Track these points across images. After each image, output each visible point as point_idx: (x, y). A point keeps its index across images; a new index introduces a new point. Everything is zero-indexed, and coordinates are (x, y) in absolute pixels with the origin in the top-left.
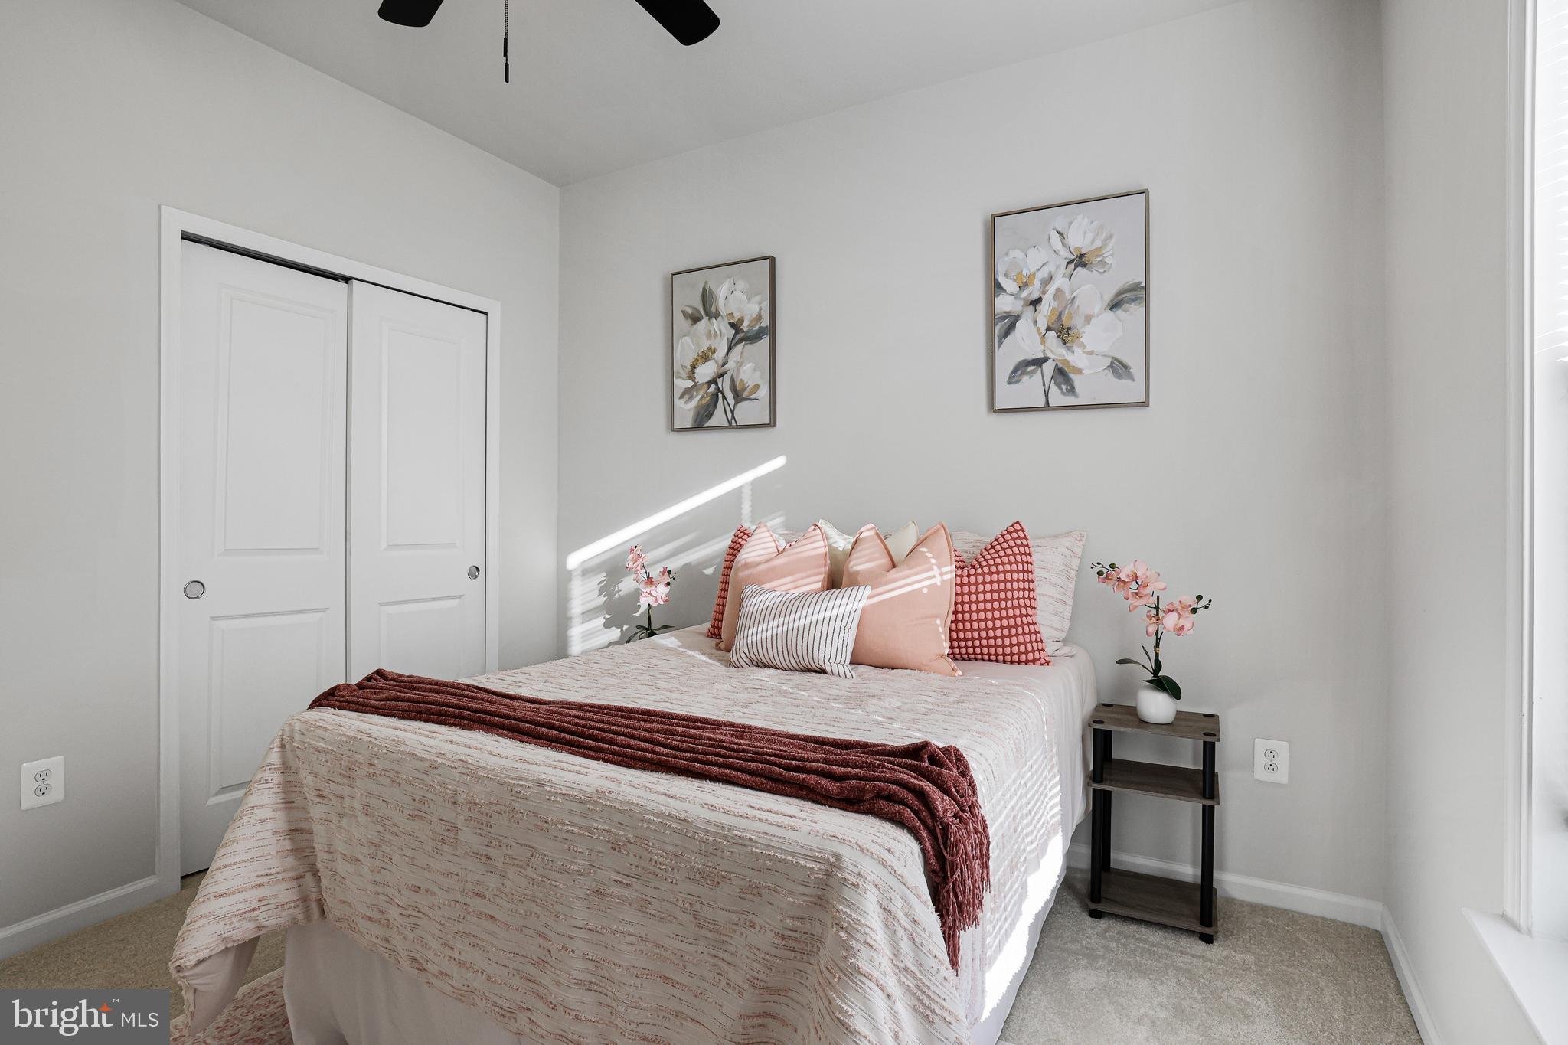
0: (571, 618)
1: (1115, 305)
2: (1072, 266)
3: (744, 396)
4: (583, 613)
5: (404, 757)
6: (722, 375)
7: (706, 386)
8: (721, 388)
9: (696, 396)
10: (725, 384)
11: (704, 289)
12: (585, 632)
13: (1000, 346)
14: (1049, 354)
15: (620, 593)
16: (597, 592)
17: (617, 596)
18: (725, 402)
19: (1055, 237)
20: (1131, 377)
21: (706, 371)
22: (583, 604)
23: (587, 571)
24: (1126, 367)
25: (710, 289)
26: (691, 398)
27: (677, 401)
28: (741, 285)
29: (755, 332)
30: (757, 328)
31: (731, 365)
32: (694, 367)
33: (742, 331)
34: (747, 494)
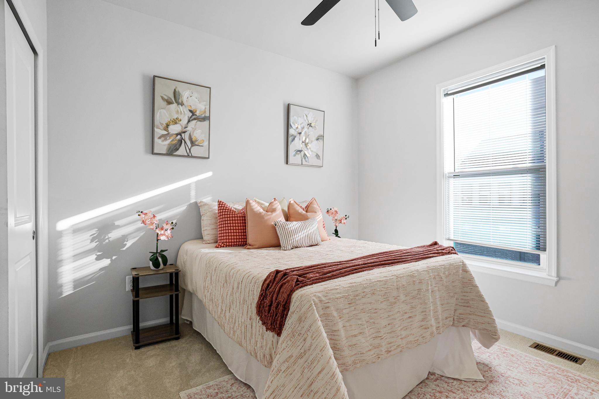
0: (61, 261)
1: (317, 139)
2: (309, 126)
3: (196, 144)
4: (74, 256)
5: (376, 283)
6: (184, 132)
7: (175, 136)
8: (184, 138)
9: (169, 139)
10: (186, 136)
11: (175, 90)
12: (74, 267)
13: (291, 144)
14: (303, 150)
15: (109, 239)
16: (89, 241)
17: (107, 241)
18: (186, 144)
19: (305, 116)
20: (320, 159)
21: (174, 129)
22: (74, 250)
23: (77, 230)
24: (319, 156)
25: (178, 91)
26: (166, 139)
27: (156, 140)
28: (195, 95)
29: (202, 117)
30: (203, 116)
31: (189, 128)
32: (168, 125)
33: (196, 115)
34: (193, 187)
